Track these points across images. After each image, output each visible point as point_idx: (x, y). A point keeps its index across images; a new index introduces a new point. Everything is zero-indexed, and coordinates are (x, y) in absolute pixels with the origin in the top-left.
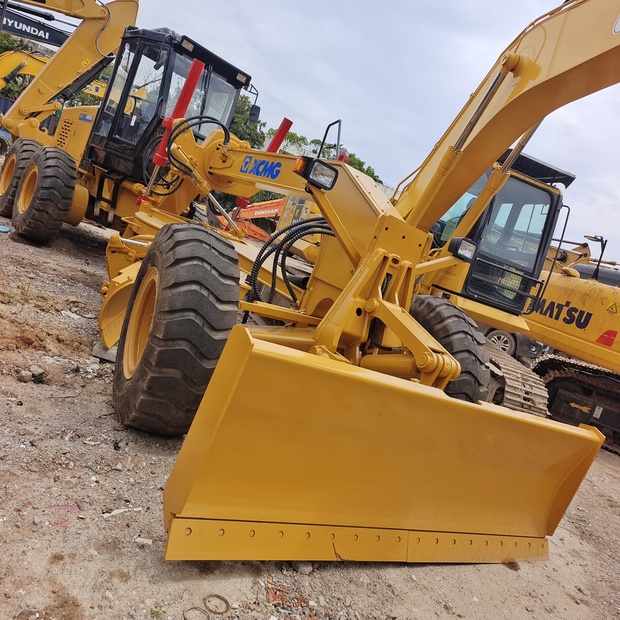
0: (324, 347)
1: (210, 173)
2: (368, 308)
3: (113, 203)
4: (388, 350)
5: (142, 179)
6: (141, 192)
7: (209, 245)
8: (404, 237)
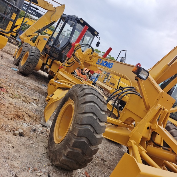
0: (134, 141)
2: (153, 128)
3: (50, 66)
5: (62, 60)
6: (59, 64)
7: (97, 97)
8: (168, 101)
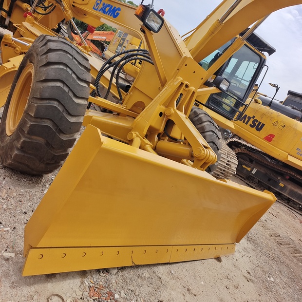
0: (137, 133)
1: (73, 5)
2: (167, 113)
3: (9, 13)
4: (174, 140)
5: (29, 1)
6: (27, 10)
7: (72, 56)
8: (194, 72)
